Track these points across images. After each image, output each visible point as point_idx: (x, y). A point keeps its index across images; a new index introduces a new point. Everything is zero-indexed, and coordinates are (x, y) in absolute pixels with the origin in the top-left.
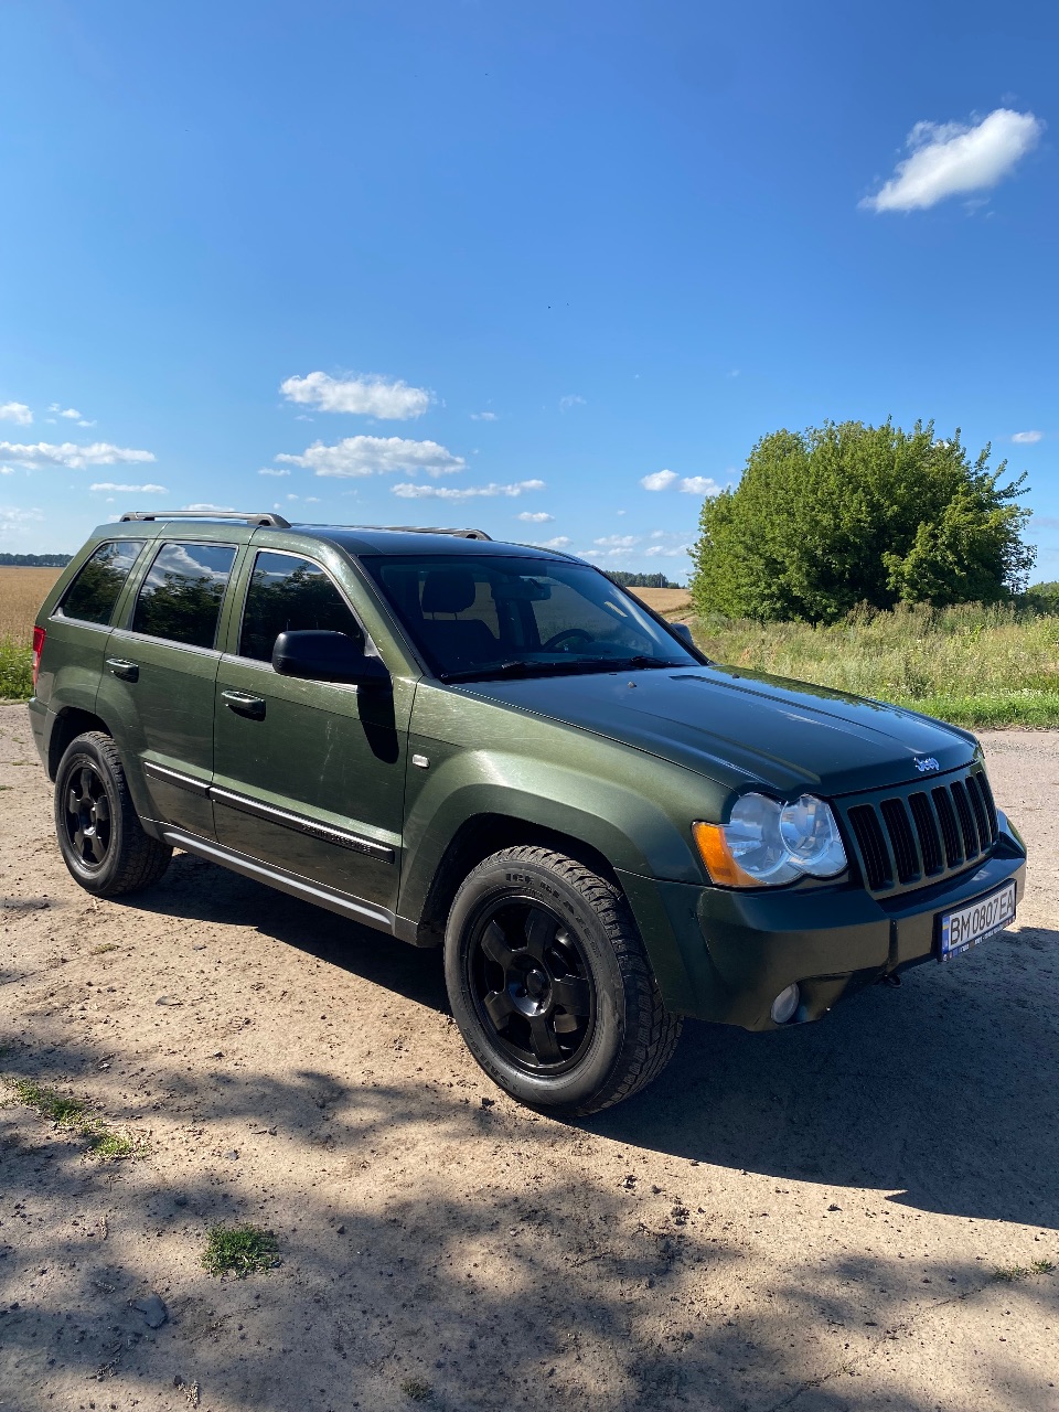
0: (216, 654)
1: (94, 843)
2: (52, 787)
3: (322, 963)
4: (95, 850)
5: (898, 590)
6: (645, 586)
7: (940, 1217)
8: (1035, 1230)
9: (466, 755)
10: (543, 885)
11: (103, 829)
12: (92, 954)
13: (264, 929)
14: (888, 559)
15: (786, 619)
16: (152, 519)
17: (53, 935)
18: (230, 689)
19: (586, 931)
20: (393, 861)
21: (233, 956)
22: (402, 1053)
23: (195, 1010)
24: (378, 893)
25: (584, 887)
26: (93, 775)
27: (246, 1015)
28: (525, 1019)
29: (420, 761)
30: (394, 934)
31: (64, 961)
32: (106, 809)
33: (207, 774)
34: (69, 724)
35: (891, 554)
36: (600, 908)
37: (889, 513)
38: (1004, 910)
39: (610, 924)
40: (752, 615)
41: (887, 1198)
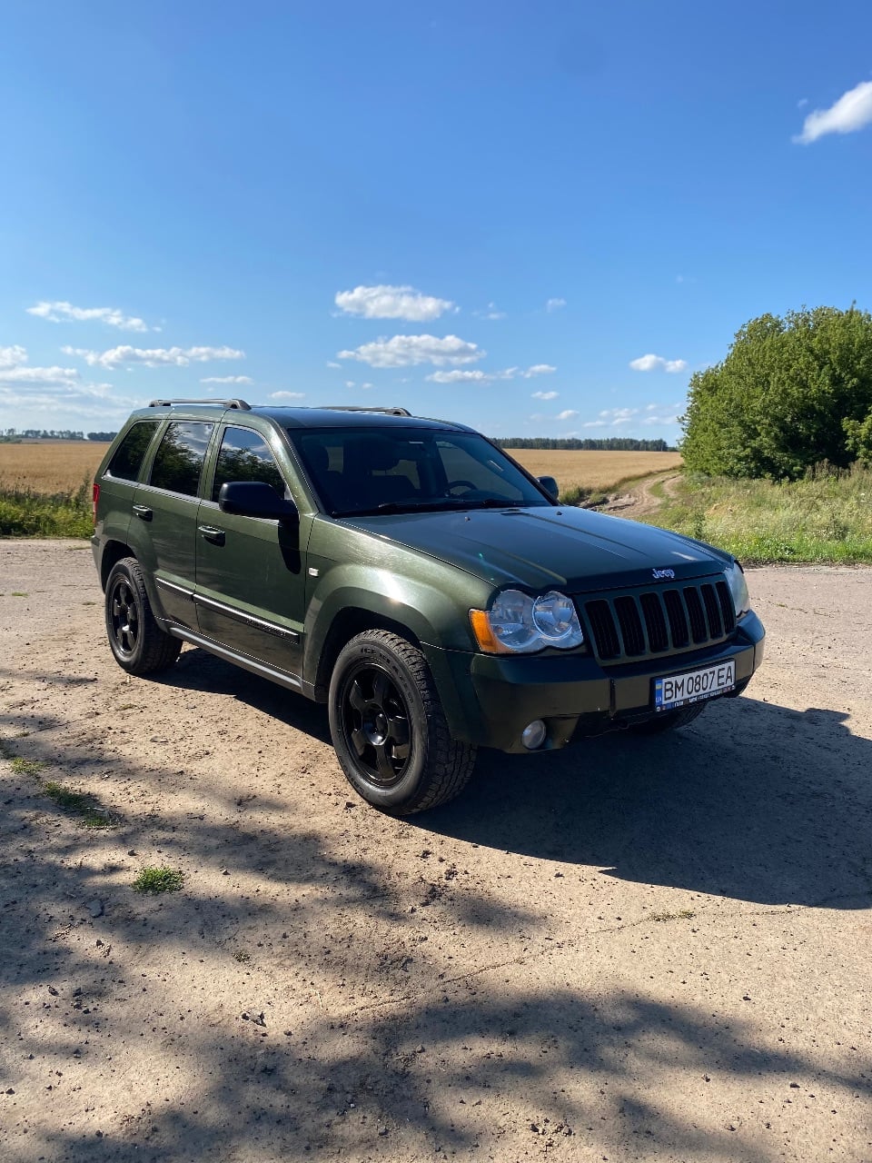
0: (197, 500)
1: (128, 635)
2: (104, 596)
3: (272, 719)
4: (130, 641)
5: (856, 450)
6: (647, 450)
7: (631, 884)
8: (693, 894)
9: (340, 567)
10: (381, 655)
11: (134, 628)
12: (117, 710)
13: (238, 698)
14: (847, 424)
15: (759, 475)
16: (169, 405)
17: (95, 698)
18: (205, 524)
19: (405, 686)
20: (298, 642)
21: (213, 713)
22: (305, 775)
23: (175, 745)
24: (291, 665)
25: (405, 656)
26: (128, 589)
27: (207, 749)
28: (372, 746)
29: (314, 572)
30: (303, 693)
31: (97, 714)
32: (135, 613)
33: (193, 585)
34: (113, 553)
35: (849, 420)
36: (415, 670)
37: (849, 386)
38: (721, 681)
39: (421, 680)
40: (730, 473)
41: (600, 872)
